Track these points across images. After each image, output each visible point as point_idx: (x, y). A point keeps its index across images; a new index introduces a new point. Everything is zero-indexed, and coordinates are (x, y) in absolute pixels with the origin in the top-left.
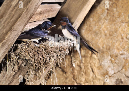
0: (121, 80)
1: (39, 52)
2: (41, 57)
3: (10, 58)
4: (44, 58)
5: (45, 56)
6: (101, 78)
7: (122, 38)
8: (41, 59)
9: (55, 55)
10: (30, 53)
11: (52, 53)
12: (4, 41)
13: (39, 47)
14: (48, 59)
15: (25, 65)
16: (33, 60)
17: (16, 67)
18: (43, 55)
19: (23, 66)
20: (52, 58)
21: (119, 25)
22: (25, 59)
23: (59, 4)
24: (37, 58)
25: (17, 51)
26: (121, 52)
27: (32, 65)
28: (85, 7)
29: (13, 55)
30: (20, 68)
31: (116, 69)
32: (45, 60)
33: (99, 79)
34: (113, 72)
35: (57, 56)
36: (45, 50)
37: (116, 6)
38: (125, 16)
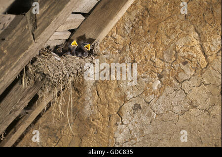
0: (139, 105)
1: (59, 67)
2: (60, 73)
3: (26, 70)
4: (63, 73)
5: (64, 72)
6: (118, 102)
7: (146, 60)
8: (60, 74)
9: (75, 72)
10: (50, 67)
11: (73, 69)
13: (60, 61)
14: (68, 75)
15: (42, 80)
16: (51, 75)
17: (32, 81)
18: (63, 70)
19: (40, 80)
20: (72, 75)
21: (145, 45)
22: (43, 73)
24: (56, 74)
25: (36, 64)
26: (143, 75)
27: (49, 81)
28: (112, 21)
30: (36, 82)
31: (136, 93)
32: (64, 76)
33: (116, 102)
34: (131, 96)
35: (78, 73)
36: (66, 65)
37: (142, 24)
38: (151, 35)
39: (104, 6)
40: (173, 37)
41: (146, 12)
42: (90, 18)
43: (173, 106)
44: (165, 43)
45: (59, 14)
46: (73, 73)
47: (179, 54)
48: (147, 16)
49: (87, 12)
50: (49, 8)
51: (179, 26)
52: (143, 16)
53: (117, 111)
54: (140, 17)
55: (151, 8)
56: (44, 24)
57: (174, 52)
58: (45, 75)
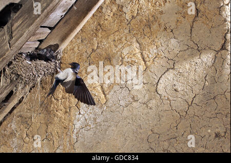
1: (30, 69)
2: (31, 74)
3: (4, 72)
4: (33, 74)
9: (43, 73)
10: (23, 69)
11: (41, 71)
12: (5, 56)
13: (31, 64)
14: (37, 76)
15: (16, 79)
16: (24, 75)
17: (8, 80)
18: (33, 72)
19: (15, 79)
20: (40, 75)
22: (18, 74)
23: (50, 28)
24: (27, 74)
25: (11, 66)
27: (22, 80)
28: (72, 34)
29: (7, 69)
30: (11, 81)
32: (34, 76)
35: (45, 74)
36: (35, 67)
39: (66, 21)
40: (120, 46)
41: (99, 27)
42: (55, 31)
43: (120, 100)
44: (114, 51)
45: (30, 28)
46: (41, 74)
47: (124, 60)
48: (100, 30)
49: (52, 26)
50: (22, 22)
51: (124, 38)
52: (96, 30)
53: (75, 104)
54: (94, 31)
55: (102, 24)
56: (18, 35)
57: (121, 58)
58: (19, 75)
